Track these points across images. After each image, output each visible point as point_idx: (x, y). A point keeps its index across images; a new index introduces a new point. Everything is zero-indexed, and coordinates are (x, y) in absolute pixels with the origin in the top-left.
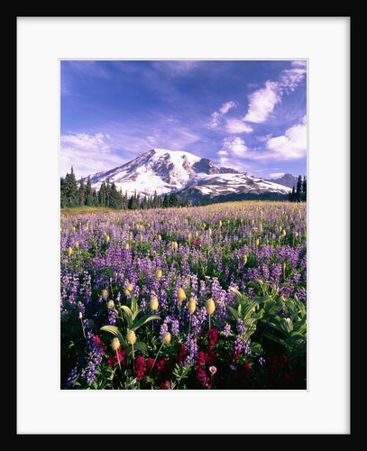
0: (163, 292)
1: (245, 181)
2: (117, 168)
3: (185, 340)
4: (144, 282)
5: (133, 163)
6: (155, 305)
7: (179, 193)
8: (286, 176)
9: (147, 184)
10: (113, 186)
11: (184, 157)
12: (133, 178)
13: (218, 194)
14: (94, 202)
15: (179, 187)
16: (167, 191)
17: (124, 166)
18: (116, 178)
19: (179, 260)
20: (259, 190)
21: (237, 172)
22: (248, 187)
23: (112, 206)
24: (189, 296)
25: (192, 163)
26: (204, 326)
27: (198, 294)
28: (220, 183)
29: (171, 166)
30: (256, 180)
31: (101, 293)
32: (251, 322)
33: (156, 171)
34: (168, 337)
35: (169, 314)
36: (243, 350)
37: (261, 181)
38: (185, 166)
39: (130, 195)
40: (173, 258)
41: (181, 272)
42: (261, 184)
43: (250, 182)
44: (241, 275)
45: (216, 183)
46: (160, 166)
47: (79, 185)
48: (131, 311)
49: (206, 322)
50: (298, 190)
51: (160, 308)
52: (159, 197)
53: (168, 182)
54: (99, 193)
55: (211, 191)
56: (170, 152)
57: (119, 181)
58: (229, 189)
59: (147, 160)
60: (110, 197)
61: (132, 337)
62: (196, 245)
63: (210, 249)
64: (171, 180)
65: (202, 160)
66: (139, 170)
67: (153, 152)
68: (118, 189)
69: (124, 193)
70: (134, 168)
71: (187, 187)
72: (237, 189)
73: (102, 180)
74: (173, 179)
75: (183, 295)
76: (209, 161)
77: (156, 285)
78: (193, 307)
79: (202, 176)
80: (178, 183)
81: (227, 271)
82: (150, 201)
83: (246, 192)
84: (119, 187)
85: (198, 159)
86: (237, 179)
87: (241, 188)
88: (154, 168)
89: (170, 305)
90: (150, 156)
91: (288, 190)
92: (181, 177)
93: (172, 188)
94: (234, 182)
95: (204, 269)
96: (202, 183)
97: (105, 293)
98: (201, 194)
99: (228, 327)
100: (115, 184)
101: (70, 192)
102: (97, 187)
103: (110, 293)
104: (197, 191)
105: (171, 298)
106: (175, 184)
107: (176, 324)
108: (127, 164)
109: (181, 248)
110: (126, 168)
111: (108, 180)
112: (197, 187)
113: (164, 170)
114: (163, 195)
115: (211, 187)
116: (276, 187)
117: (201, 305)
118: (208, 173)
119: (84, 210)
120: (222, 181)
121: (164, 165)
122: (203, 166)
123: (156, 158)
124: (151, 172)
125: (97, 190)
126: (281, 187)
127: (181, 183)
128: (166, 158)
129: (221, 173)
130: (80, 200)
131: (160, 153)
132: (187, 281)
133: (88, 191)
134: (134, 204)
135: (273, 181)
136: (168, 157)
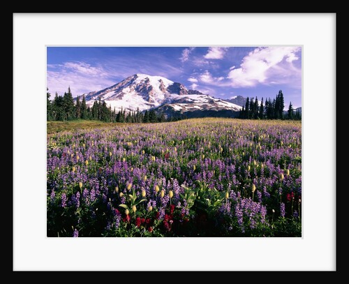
0: (148, 188)
1: (207, 101)
2: (107, 89)
3: (159, 210)
4: (137, 182)
5: (120, 85)
6: (144, 194)
7: (157, 109)
8: (238, 97)
9: (131, 102)
10: (104, 104)
11: (160, 81)
12: (120, 97)
13: (187, 110)
14: (88, 116)
15: (157, 104)
16: (147, 108)
17: (112, 87)
18: (106, 96)
19: (156, 167)
20: (217, 108)
21: (201, 94)
22: (209, 105)
23: (103, 119)
24: (161, 189)
25: (167, 86)
26: (168, 204)
27: (166, 188)
28: (189, 102)
29: (151, 88)
30: (216, 100)
31: (114, 189)
32: (191, 201)
33: (138, 92)
34: (151, 208)
35: (151, 198)
36: (185, 213)
37: (219, 101)
38: (161, 88)
39: (118, 110)
40: (152, 167)
41: (157, 176)
42: (220, 103)
43: (211, 102)
44: (191, 177)
45: (185, 102)
46: (141, 87)
47: (75, 102)
48: (133, 197)
49: (169, 201)
50: (247, 108)
51: (147, 195)
52: (141, 113)
53: (148, 100)
54: (93, 109)
55: (181, 108)
56: (149, 77)
57: (108, 99)
58: (195, 107)
59: (131, 83)
60: (101, 113)
61: (135, 208)
62: (167, 157)
63: (176, 160)
64: (150, 99)
65: (175, 84)
66: (124, 90)
67: (136, 76)
68: (108, 106)
69: (112, 109)
70: (120, 89)
71: (162, 105)
72: (201, 107)
73: (94, 98)
74: (152, 98)
75: (158, 189)
76: (179, 84)
77: (144, 183)
78: (163, 195)
79: (175, 96)
80: (156, 101)
81: (184, 174)
82: (134, 115)
83: (208, 109)
84: (109, 104)
85: (171, 83)
86: (201, 99)
87: (205, 106)
88: (137, 89)
89: (151, 194)
90: (133, 80)
91: (239, 108)
92: (158, 97)
93: (151, 105)
94: (199, 101)
95: (170, 174)
96: (175, 101)
97: (117, 189)
98: (173, 110)
99: (180, 203)
100: (106, 101)
101: (68, 108)
102: (90, 104)
103: (119, 188)
104: (170, 108)
105: (152, 190)
106: (153, 102)
107: (155, 203)
108: (115, 86)
109: (158, 159)
110: (114, 89)
111: (99, 99)
112: (170, 105)
113: (144, 91)
114: (144, 111)
115: (181, 105)
116: (230, 106)
117: (167, 193)
118: (179, 94)
119: (81, 123)
120: (190, 100)
121: (144, 87)
122: (175, 88)
123: (138, 81)
124: (134, 92)
125: (91, 106)
126: (234, 106)
127: (158, 101)
128: (146, 82)
129: (189, 94)
130: (77, 115)
131: (141, 77)
132: (160, 182)
133: (83, 107)
134: (121, 118)
135: (228, 101)
136: (147, 80)
